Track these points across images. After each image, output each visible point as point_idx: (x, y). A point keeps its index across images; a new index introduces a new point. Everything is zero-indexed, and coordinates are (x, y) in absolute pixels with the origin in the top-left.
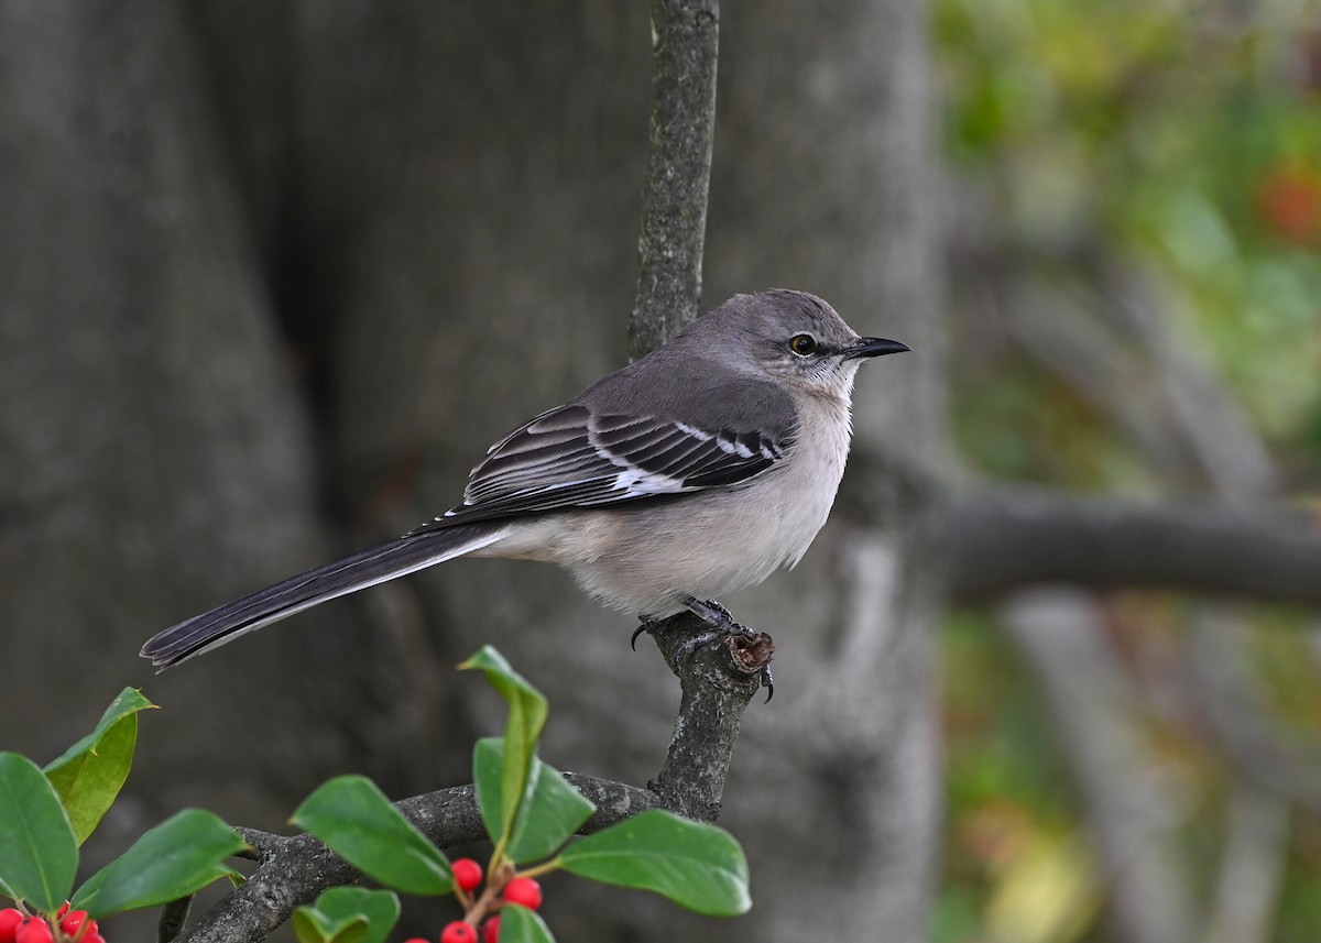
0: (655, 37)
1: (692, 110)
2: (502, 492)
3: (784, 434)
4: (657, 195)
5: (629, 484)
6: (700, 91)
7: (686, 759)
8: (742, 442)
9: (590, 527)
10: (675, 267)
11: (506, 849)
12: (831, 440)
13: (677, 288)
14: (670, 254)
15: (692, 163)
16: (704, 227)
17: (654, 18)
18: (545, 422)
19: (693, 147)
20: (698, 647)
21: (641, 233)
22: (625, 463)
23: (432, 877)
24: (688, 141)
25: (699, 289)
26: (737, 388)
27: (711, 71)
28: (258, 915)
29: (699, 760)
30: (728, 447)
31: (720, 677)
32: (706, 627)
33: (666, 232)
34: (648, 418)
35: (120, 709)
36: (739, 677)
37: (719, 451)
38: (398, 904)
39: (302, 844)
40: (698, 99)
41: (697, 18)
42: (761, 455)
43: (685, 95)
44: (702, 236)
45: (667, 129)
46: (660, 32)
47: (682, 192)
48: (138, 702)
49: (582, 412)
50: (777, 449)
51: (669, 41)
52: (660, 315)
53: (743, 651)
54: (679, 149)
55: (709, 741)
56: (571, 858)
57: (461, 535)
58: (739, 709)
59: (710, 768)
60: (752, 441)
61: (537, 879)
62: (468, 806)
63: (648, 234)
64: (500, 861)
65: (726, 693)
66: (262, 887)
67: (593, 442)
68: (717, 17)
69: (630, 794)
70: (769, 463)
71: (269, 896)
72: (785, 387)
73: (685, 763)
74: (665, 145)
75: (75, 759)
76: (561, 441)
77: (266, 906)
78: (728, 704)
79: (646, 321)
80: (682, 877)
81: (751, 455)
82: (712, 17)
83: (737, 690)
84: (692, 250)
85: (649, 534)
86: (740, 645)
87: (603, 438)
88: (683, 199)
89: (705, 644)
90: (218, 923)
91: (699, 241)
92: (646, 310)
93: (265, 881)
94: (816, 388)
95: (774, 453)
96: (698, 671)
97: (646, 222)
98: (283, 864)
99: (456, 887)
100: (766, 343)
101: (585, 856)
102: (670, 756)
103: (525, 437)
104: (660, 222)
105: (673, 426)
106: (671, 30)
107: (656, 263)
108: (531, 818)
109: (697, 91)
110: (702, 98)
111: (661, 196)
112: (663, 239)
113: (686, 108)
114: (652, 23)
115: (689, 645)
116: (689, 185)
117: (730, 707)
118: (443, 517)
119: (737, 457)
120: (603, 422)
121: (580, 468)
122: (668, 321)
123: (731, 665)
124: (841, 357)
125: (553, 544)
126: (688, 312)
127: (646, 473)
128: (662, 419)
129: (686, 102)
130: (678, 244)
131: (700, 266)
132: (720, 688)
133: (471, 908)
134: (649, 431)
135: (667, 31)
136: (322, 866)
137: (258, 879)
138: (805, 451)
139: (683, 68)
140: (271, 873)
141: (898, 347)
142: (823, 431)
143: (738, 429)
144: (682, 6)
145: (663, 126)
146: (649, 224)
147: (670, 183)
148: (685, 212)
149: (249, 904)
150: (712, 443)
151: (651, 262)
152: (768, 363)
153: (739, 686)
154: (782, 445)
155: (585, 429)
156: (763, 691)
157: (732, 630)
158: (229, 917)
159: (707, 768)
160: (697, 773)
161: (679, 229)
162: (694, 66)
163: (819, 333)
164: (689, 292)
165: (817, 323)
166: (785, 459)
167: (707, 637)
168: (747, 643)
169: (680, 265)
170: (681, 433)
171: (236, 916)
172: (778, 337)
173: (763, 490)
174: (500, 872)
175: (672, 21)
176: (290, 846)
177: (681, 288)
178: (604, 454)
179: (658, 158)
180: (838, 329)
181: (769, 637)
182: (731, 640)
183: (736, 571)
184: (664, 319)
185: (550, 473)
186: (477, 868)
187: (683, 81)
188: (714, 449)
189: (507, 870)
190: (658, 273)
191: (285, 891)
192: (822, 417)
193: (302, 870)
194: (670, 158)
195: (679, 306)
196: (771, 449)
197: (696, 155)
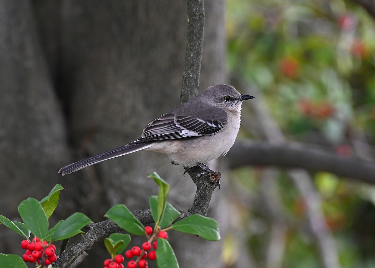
0: (188, 20)
1: (198, 39)
2: (152, 135)
3: (224, 122)
4: (188, 61)
5: (184, 134)
6: (200, 34)
7: (198, 204)
8: (214, 123)
9: (175, 144)
10: (193, 79)
11: (158, 224)
12: (236, 123)
13: (193, 84)
14: (192, 76)
15: (197, 53)
16: (200, 69)
17: (188, 15)
18: (163, 117)
19: (198, 49)
20: (201, 176)
21: (184, 70)
22: (183, 128)
23: (140, 230)
24: (197, 47)
25: (199, 85)
26: (212, 110)
27: (203, 29)
28: (88, 243)
29: (201, 205)
30: (210, 125)
31: (207, 183)
32: (203, 171)
33: (191, 70)
34: (189, 117)
35: (55, 190)
36: (212, 183)
37: (208, 125)
38: (130, 238)
39: (100, 225)
40: (199, 36)
41: (199, 15)
42: (218, 127)
43: (196, 35)
44: (200, 71)
45: (191, 44)
46: (190, 19)
47: (195, 60)
48: (60, 188)
49: (173, 115)
50: (222, 125)
51: (192, 21)
52: (189, 91)
53: (213, 177)
54: (194, 49)
55: (204, 200)
56: (175, 226)
57: (141, 145)
58: (212, 192)
59: (204, 207)
60: (216, 123)
61: (166, 231)
62: (143, 216)
63: (186, 71)
64: (157, 227)
65: (208, 187)
66: (90, 236)
67: (175, 123)
68: (204, 15)
69: (184, 213)
70: (220, 129)
71: (91, 238)
72: (224, 109)
73: (198, 205)
74: (191, 48)
75: (44, 202)
76: (167, 122)
77: (90, 240)
78: (209, 190)
79: (185, 93)
80: (203, 231)
81: (216, 127)
82: (203, 15)
83: (211, 187)
84: (197, 75)
85: (189, 146)
86: (212, 175)
87: (178, 122)
88: (195, 62)
89: (203, 175)
90: (78, 245)
91: (199, 73)
92: (185, 90)
93: (90, 234)
94: (231, 109)
95: (222, 126)
96: (201, 182)
97: (185, 67)
98: (95, 230)
99: (146, 233)
100: (217, 99)
101: (178, 226)
102: (194, 204)
103: (157, 121)
104: (189, 68)
105: (196, 119)
106: (193, 18)
107: (188, 78)
108: (164, 216)
109: (199, 34)
110: (200, 36)
111: (189, 61)
112: (190, 72)
113: (196, 38)
114: (188, 16)
115: (199, 175)
116: (197, 58)
117: (209, 191)
118: (136, 141)
119: (212, 127)
120: (178, 117)
121: (172, 129)
122: (191, 93)
123: (210, 180)
124: (237, 101)
125: (165, 148)
126: (196, 91)
127: (189, 131)
128: (193, 117)
129: (196, 37)
130: (194, 73)
131: (199, 79)
132: (207, 186)
133: (149, 239)
134: (190, 120)
135: (192, 19)
136: (105, 230)
137: (89, 234)
138: (229, 126)
139: (196, 28)
140: (92, 232)
141: (252, 97)
142: (234, 121)
143: (212, 120)
144: (196, 12)
145: (190, 43)
146: (186, 68)
147: (192, 58)
148: (196, 65)
149: (86, 240)
150: (206, 123)
151: (187, 78)
152: (219, 104)
153: (211, 186)
154: (223, 124)
155: (173, 119)
156: (218, 187)
157: (210, 171)
158: (81, 243)
159: (203, 206)
160: (201, 208)
161: (194, 69)
162: (198, 28)
163: (231, 95)
164: (196, 85)
165: (230, 93)
166: (224, 128)
167: (203, 173)
168: (213, 174)
169: (194, 79)
170: (198, 121)
171: (83, 243)
172: (221, 97)
173: (218, 135)
174: (157, 230)
175: (193, 16)
176: (97, 225)
177: (194, 85)
178: (178, 126)
179: (189, 51)
180: (236, 93)
181: (220, 173)
182: (210, 174)
183: (211, 156)
184: (190, 92)
185: (164, 130)
186: (151, 228)
187: (196, 32)
188: (206, 125)
189: (159, 229)
190: (188, 81)
191: (96, 237)
192: (233, 117)
193: (100, 231)
194: (192, 51)
195: (194, 89)
196: (221, 125)
197: (199, 50)
